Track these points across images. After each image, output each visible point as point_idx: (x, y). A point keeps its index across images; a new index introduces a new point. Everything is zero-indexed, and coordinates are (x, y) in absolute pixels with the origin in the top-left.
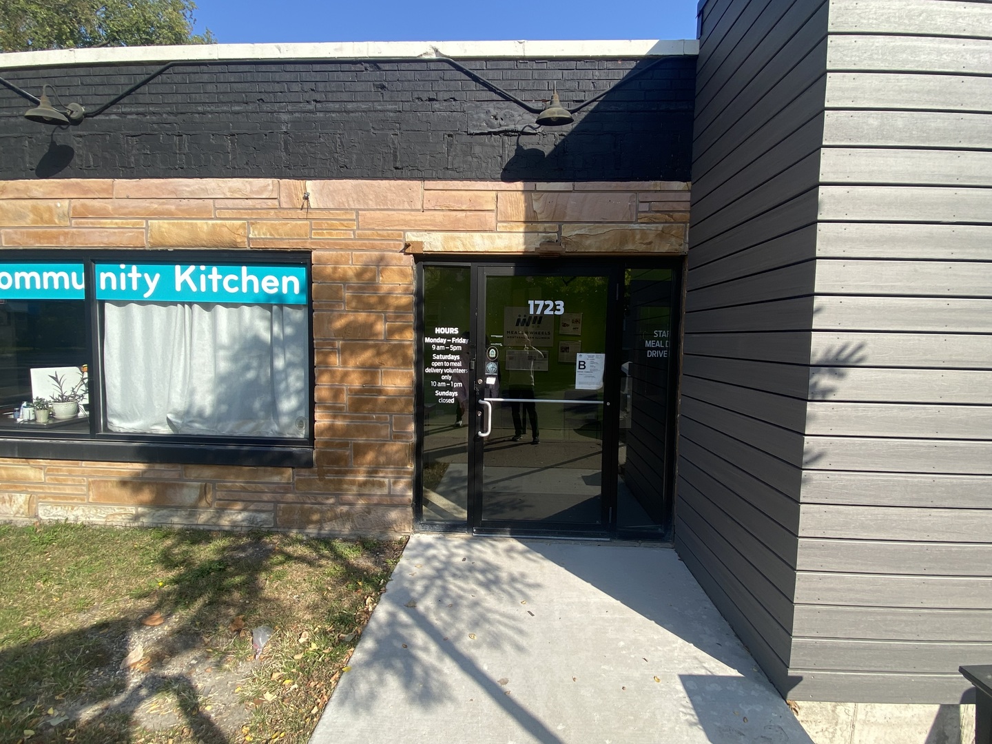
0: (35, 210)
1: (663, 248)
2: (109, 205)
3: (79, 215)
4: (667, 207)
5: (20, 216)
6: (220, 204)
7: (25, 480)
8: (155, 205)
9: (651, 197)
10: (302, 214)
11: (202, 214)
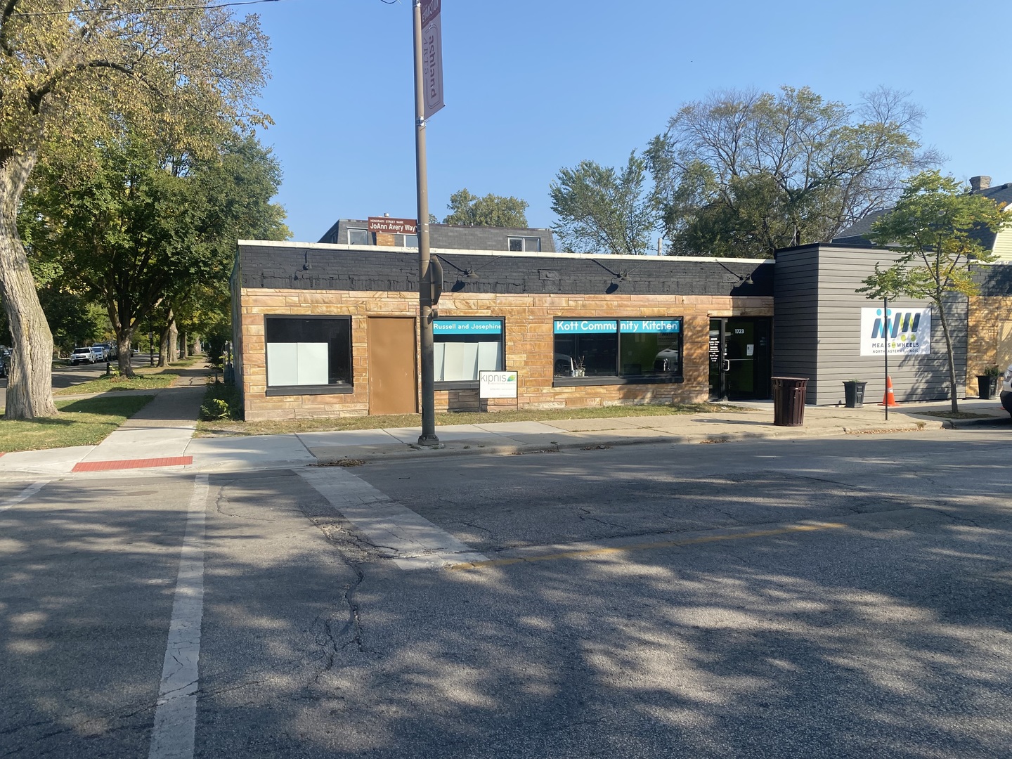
0: (607, 304)
1: (768, 315)
2: (629, 303)
3: (620, 306)
4: (769, 303)
5: (602, 306)
6: (660, 303)
7: (600, 393)
8: (642, 303)
9: (765, 300)
10: (681, 305)
11: (655, 306)
